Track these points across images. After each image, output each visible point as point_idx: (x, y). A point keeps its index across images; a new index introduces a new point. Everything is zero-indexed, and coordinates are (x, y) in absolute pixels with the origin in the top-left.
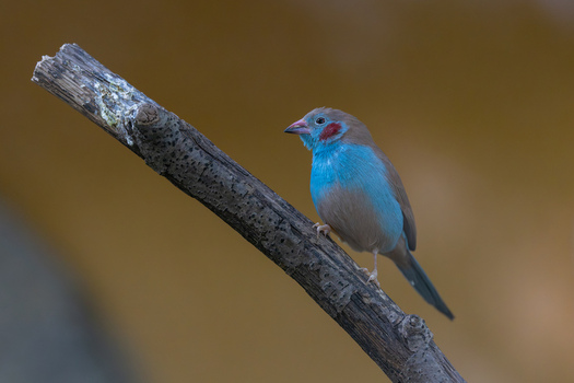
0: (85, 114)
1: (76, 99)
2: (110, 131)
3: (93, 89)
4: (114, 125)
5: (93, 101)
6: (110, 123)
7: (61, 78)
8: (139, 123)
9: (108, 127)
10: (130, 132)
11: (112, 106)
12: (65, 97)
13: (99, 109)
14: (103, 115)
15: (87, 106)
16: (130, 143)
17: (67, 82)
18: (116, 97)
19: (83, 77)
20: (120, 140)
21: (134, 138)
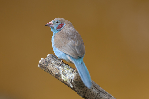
0: (56, 77)
1: (53, 72)
2: (65, 83)
3: (59, 69)
4: (66, 81)
5: (59, 73)
6: (65, 80)
7: (48, 65)
8: (75, 80)
9: (64, 82)
10: (72, 83)
11: (65, 75)
12: (49, 72)
13: (61, 76)
14: (62, 78)
15: (57, 75)
16: (72, 87)
17: (50, 67)
18: (66, 71)
19: (55, 65)
20: (68, 86)
21: (73, 85)
